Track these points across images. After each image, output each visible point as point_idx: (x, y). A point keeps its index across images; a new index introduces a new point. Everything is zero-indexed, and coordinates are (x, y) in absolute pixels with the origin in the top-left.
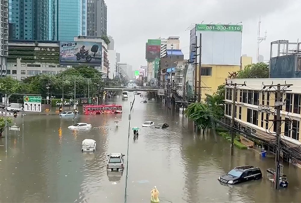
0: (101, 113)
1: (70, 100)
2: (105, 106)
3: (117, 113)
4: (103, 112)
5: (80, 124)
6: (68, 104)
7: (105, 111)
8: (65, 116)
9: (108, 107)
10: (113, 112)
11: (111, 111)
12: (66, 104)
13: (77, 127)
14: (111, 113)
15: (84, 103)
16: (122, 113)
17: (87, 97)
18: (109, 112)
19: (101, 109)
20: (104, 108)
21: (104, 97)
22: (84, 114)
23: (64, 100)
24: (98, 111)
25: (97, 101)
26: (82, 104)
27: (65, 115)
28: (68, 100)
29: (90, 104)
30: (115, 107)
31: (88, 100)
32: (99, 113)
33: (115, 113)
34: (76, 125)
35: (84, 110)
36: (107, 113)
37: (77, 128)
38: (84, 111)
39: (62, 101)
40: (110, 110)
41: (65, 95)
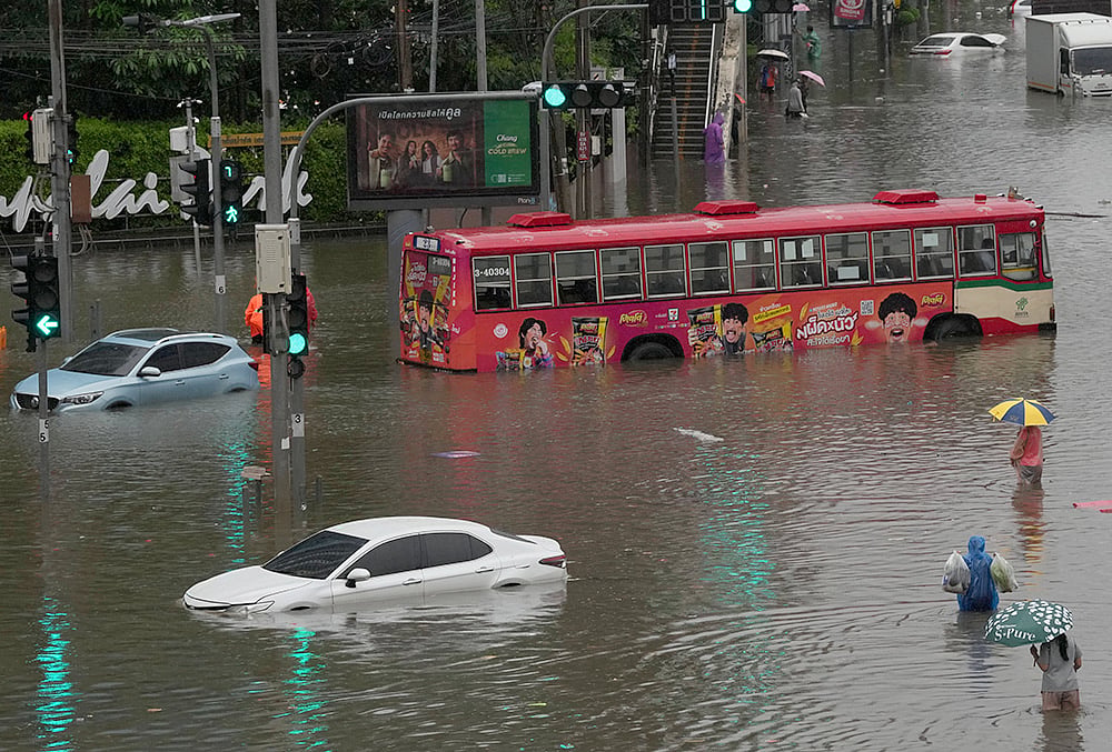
0: (693, 336)
1: (178, 137)
2: (766, 219)
3: (972, 330)
4: (726, 328)
5: (376, 531)
6: (134, 208)
7: (767, 313)
8: (119, 406)
9: (819, 231)
10: (897, 319)
11: (868, 307)
12: (110, 208)
13: (332, 586)
14: (871, 340)
15: (415, 190)
16: (1048, 329)
17: (457, 75)
18: (826, 321)
19: (690, 269)
20: (740, 251)
21: (729, 68)
22: (426, 367)
23: (73, 133)
24: (652, 307)
25: (608, 150)
26: (379, 193)
27: (106, 387)
28: (138, 134)
29: (514, 191)
30: (931, 240)
31: (471, 124)
32: (670, 348)
33: (928, 334)
34: (314, 558)
35: (426, 299)
36: (800, 346)
37: (332, 606)
38: (426, 320)
39: (41, 157)
40: (848, 295)
41: (89, 49)
